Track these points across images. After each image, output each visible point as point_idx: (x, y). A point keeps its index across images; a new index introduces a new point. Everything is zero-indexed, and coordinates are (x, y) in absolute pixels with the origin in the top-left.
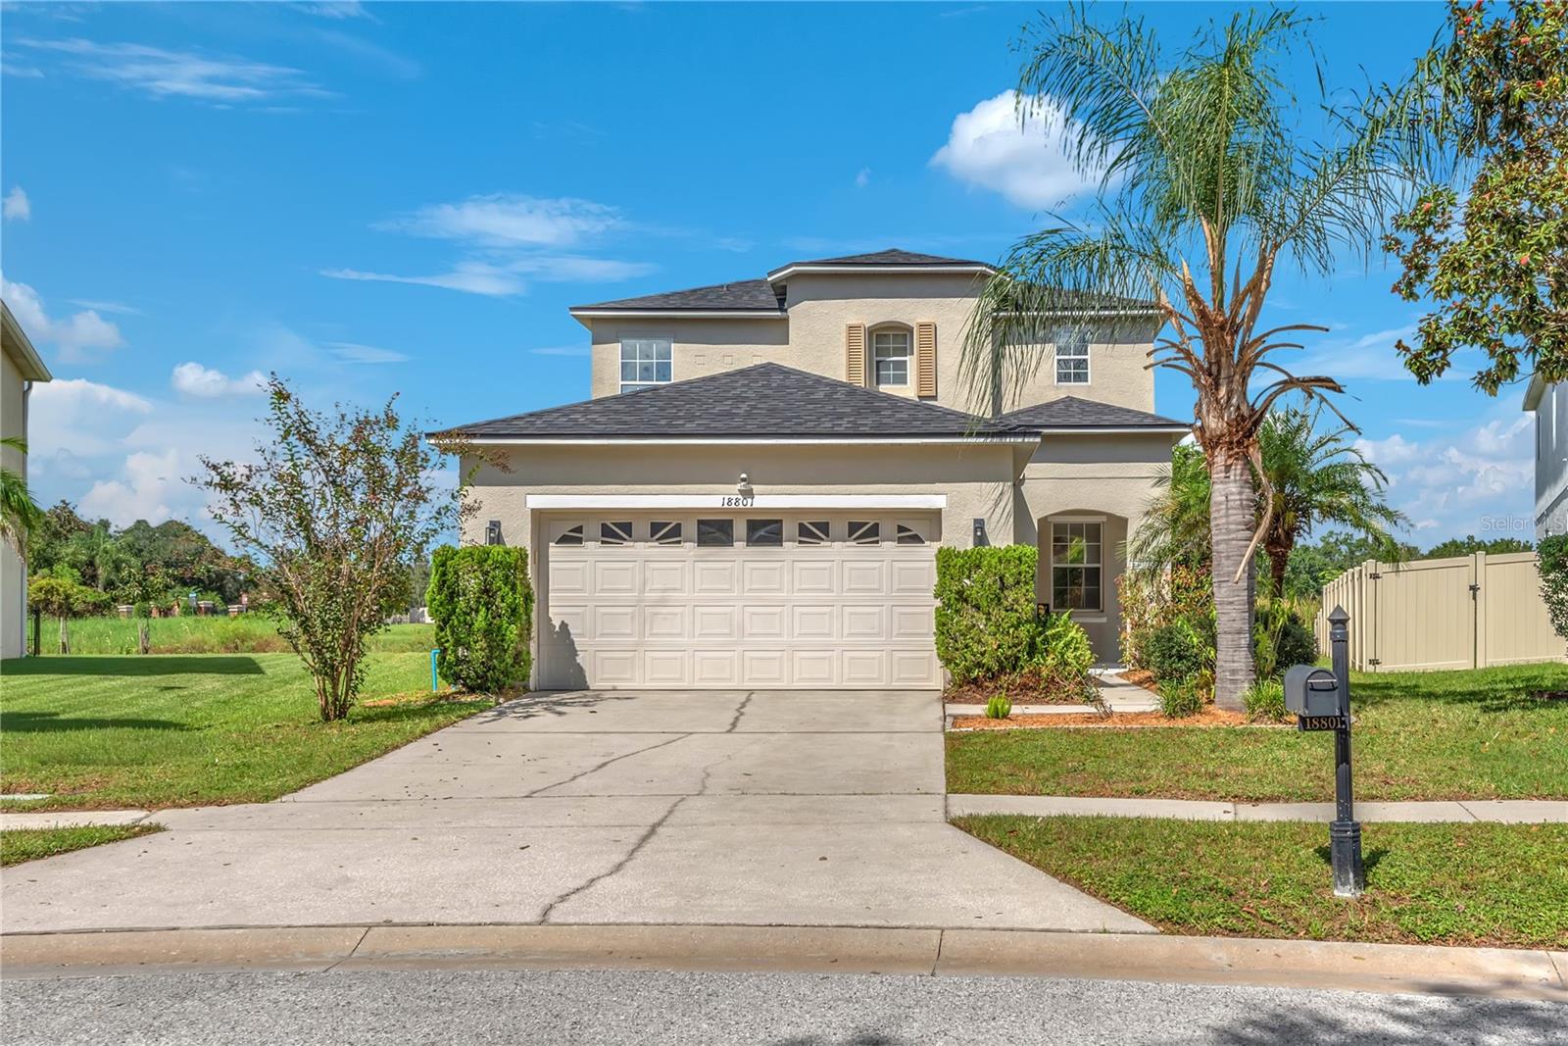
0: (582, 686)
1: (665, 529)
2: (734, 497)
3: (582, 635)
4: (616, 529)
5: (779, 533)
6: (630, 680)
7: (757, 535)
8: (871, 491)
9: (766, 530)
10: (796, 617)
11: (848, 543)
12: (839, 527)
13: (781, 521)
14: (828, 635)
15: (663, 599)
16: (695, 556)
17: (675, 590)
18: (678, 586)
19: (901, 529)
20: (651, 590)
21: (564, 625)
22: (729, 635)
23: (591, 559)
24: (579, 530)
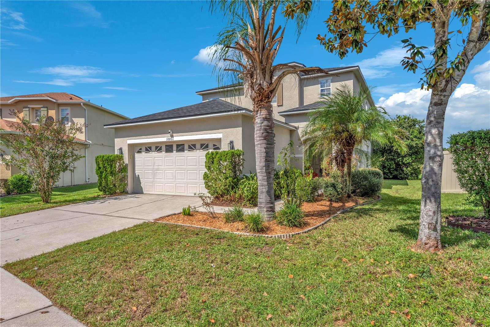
0: (142, 193)
1: (158, 148)
2: (169, 138)
3: (141, 178)
4: (148, 148)
5: (184, 148)
6: (152, 191)
7: (179, 149)
8: (202, 133)
9: (180, 147)
10: (188, 173)
11: (201, 151)
12: (198, 146)
13: (184, 145)
14: (196, 179)
15: (158, 168)
16: (165, 156)
17: (160, 165)
18: (161, 165)
19: (214, 145)
20: (156, 166)
21: (138, 175)
22: (173, 179)
23: (143, 157)
24: (141, 149)
